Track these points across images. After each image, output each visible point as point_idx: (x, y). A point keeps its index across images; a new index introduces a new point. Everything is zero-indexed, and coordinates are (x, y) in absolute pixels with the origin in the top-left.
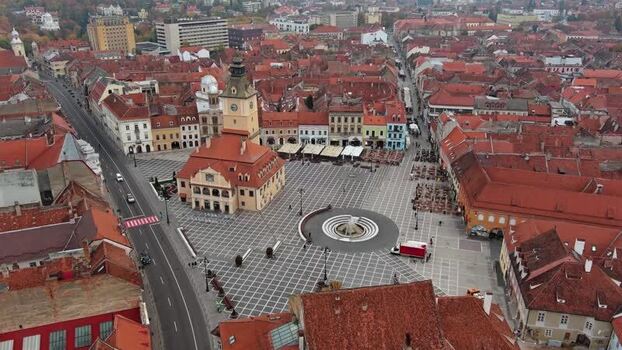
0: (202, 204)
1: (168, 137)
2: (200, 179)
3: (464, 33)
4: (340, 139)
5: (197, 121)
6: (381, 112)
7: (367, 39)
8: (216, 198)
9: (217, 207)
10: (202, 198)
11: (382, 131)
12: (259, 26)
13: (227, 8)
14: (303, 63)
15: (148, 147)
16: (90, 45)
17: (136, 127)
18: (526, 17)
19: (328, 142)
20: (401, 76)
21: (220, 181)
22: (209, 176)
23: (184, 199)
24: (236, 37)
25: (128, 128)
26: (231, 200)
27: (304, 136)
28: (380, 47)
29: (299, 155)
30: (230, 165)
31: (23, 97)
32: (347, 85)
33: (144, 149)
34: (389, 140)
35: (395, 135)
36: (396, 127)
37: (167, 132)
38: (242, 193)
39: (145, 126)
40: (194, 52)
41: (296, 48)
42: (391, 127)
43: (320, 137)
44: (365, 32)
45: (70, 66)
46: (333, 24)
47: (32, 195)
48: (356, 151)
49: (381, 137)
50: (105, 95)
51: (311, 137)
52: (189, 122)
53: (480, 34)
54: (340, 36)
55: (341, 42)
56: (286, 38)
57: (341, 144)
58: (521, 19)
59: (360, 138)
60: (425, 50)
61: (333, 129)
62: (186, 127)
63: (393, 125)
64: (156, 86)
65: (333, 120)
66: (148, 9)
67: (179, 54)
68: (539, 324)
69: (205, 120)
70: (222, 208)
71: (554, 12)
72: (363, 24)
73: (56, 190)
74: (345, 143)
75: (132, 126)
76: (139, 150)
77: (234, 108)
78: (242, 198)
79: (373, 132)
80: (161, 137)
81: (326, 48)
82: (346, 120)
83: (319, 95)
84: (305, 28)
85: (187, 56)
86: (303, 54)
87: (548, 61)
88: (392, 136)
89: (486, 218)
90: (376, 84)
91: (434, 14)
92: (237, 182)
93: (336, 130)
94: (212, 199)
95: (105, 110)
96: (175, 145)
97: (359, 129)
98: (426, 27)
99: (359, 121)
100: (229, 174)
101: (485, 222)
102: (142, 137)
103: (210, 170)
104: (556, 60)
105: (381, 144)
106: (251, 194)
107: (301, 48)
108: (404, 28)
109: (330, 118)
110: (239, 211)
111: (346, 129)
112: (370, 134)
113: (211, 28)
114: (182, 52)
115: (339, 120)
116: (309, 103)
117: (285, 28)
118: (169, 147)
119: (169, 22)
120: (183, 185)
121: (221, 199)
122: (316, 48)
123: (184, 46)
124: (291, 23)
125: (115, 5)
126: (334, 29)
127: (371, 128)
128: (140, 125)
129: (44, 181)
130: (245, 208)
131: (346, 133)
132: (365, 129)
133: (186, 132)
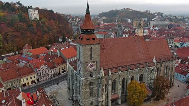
11: (178, 44)
24: (170, 26)
25: (124, 36)
36: (182, 43)
39: (127, 36)
63: (181, 43)
77: (138, 31)
82: (169, 40)
88: (181, 46)
97: (172, 43)
99: (173, 41)
105: (178, 47)
111: (169, 42)
112: (175, 44)
113: (163, 23)
114: (151, 27)
132: (174, 43)
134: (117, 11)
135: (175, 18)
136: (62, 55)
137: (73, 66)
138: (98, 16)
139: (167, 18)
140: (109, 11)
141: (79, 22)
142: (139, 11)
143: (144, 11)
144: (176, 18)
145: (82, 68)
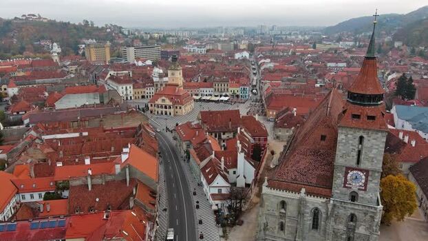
0: (160, 112)
1: (140, 93)
2: (159, 102)
3: (294, 53)
4: (219, 94)
5: (153, 86)
6: (238, 82)
7: (237, 56)
8: (166, 110)
9: (166, 114)
10: (160, 110)
11: (238, 90)
12: (178, 50)
13: (157, 41)
14: (202, 66)
15: (131, 97)
16: (85, 59)
17: (126, 88)
18: (333, 46)
19: (213, 95)
20: (254, 74)
21: (168, 102)
22: (163, 100)
23: (151, 112)
24: (165, 55)
25: (122, 88)
26: (172, 110)
27: (202, 93)
28: (244, 60)
29: (200, 100)
30: (171, 97)
31: (72, 76)
32: (224, 74)
33: (129, 98)
34: (241, 94)
36: (244, 88)
37: (139, 90)
38: (176, 107)
39: (130, 87)
40: (144, 61)
41: (199, 60)
42: (242, 88)
43: (210, 93)
44: (237, 52)
45: (80, 67)
46: (220, 48)
47: (98, 102)
48: (226, 99)
49: (237, 93)
50: (109, 76)
51: (205, 93)
52: (150, 86)
53: (303, 54)
54: (223, 55)
55: (223, 57)
56: (193, 56)
57: (219, 96)
58: (328, 47)
59: (228, 94)
60: (268, 60)
61: (215, 90)
62: (148, 88)
64: (131, 73)
65: (215, 85)
66: (111, 41)
67: (136, 62)
68: (280, 133)
69: (157, 85)
70: (168, 113)
71: (351, 43)
72: (236, 49)
73: (106, 101)
74: (221, 96)
75: (124, 87)
76: (127, 99)
77: (173, 74)
78: (176, 110)
80: (137, 93)
81: (215, 61)
82: (221, 85)
83: (209, 78)
84: (203, 50)
85: (140, 64)
86: (202, 62)
87: (329, 65)
88: (243, 92)
89: (273, 113)
90: (238, 74)
91: (279, 44)
92: (175, 103)
93: (217, 90)
94: (164, 110)
95: (109, 82)
96: (143, 97)
97: (227, 90)
98: (272, 50)
99: (227, 86)
100: (171, 99)
101: (273, 115)
102: (129, 93)
103: (163, 98)
104: (332, 65)
105: (238, 96)
106: (180, 108)
107: (201, 60)
108: (259, 51)
110: (175, 115)
111: (221, 89)
112: (233, 92)
113: (152, 50)
114: (137, 61)
115: (218, 85)
116: (205, 81)
117: (192, 51)
118: (140, 97)
119: (129, 46)
120: (151, 105)
121: (167, 110)
122: (210, 60)
123: (138, 59)
124: (196, 48)
125: (92, 39)
126: (220, 51)
127: (233, 89)
128: (128, 87)
129: (102, 98)
130: (178, 114)
131: (221, 91)
132: (230, 89)
133: (148, 91)
135: (149, 36)
136: (138, 176)
137: (303, 190)
139: (136, 38)
143: (80, 24)
144: (151, 38)
145: (370, 185)
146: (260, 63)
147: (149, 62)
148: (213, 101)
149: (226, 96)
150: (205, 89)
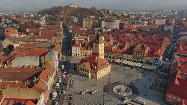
0: (82, 74)
1: (84, 53)
2: (82, 66)
4: (136, 60)
5: (93, 49)
6: (152, 54)
9: (86, 75)
10: (82, 72)
11: (151, 59)
15: (79, 55)
17: (76, 49)
19: (132, 60)
21: (87, 68)
22: (84, 66)
24: (122, 26)
25: (74, 49)
26: (89, 74)
27: (124, 58)
28: (169, 31)
29: (120, 63)
30: (91, 63)
34: (153, 63)
35: (156, 62)
36: (156, 59)
37: (84, 51)
38: (93, 72)
39: (79, 49)
40: (107, 29)
42: (154, 58)
43: (130, 58)
44: (166, 26)
49: (150, 61)
50: (73, 39)
51: (127, 58)
54: (157, 27)
57: (136, 62)
59: (143, 61)
61: (134, 56)
62: (90, 51)
64: (88, 38)
65: (134, 54)
66: (101, 17)
74: (138, 62)
76: (76, 55)
77: (96, 46)
78: (93, 74)
79: (148, 59)
80: (82, 53)
81: (149, 31)
82: (139, 54)
84: (145, 24)
88: (155, 62)
93: (135, 57)
94: (84, 72)
96: (86, 56)
97: (143, 58)
99: (143, 55)
101: (172, 99)
102: (77, 52)
105: (150, 63)
109: (133, 53)
110: (92, 78)
115: (136, 54)
118: (84, 56)
121: (87, 73)
122: (146, 30)
125: (93, 15)
128: (77, 48)
130: (94, 77)
131: (138, 58)
132: (145, 58)
134: (61, 8)
135: (120, 14)
138: (38, 13)
139: (114, 15)
140: (52, 8)
141: (10, 23)
142: (85, 8)
143: (90, 8)
146: (179, 34)
147: (109, 30)
148: (129, 66)
149: (142, 62)
150: (127, 55)
